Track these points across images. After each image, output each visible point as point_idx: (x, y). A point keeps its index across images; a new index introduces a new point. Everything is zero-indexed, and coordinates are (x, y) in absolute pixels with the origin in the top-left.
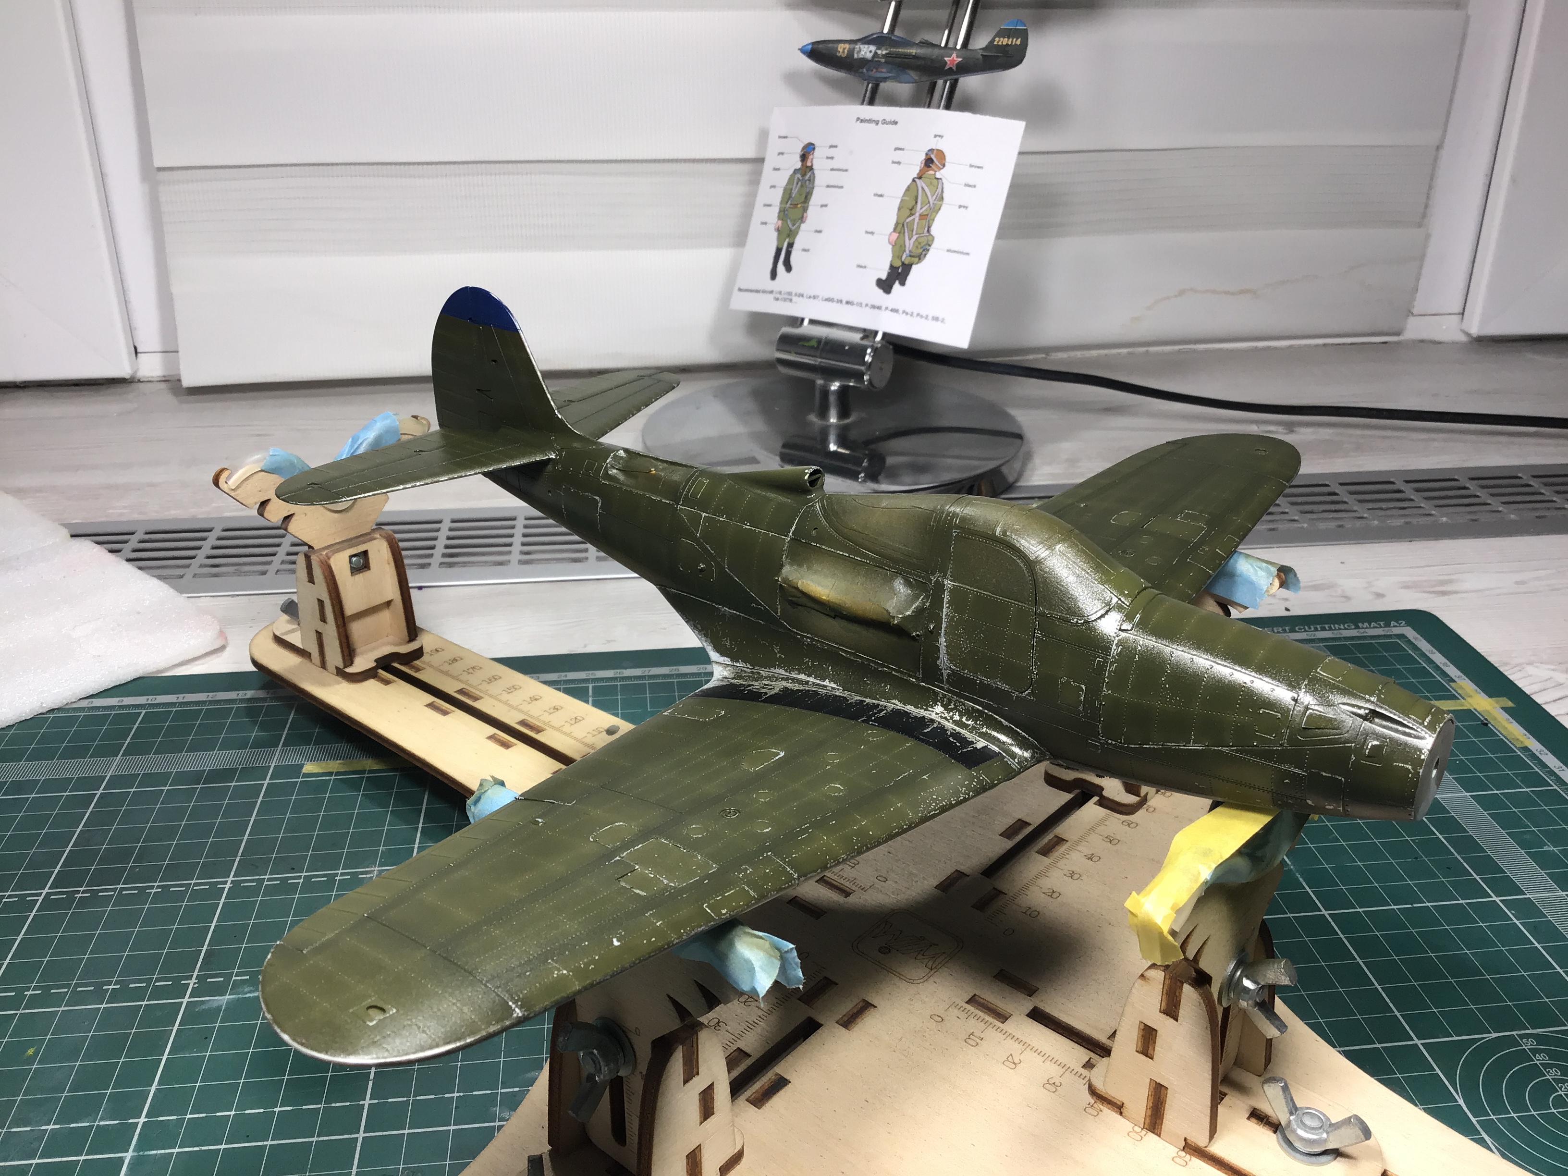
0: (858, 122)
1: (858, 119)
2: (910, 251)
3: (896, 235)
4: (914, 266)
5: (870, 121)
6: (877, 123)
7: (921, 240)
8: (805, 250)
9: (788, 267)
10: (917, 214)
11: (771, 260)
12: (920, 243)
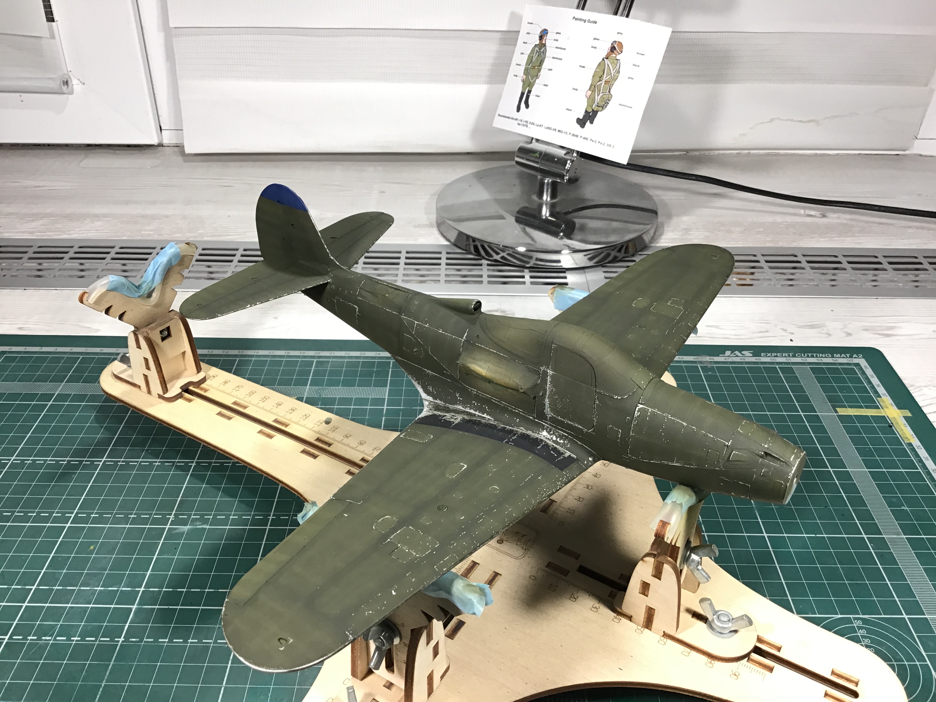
0: (574, 19)
1: (574, 18)
2: (597, 103)
3: (590, 92)
4: (599, 112)
5: (580, 20)
6: (585, 21)
7: (605, 96)
8: (537, 96)
9: (527, 106)
10: (604, 81)
11: (518, 100)
12: (603, 99)
